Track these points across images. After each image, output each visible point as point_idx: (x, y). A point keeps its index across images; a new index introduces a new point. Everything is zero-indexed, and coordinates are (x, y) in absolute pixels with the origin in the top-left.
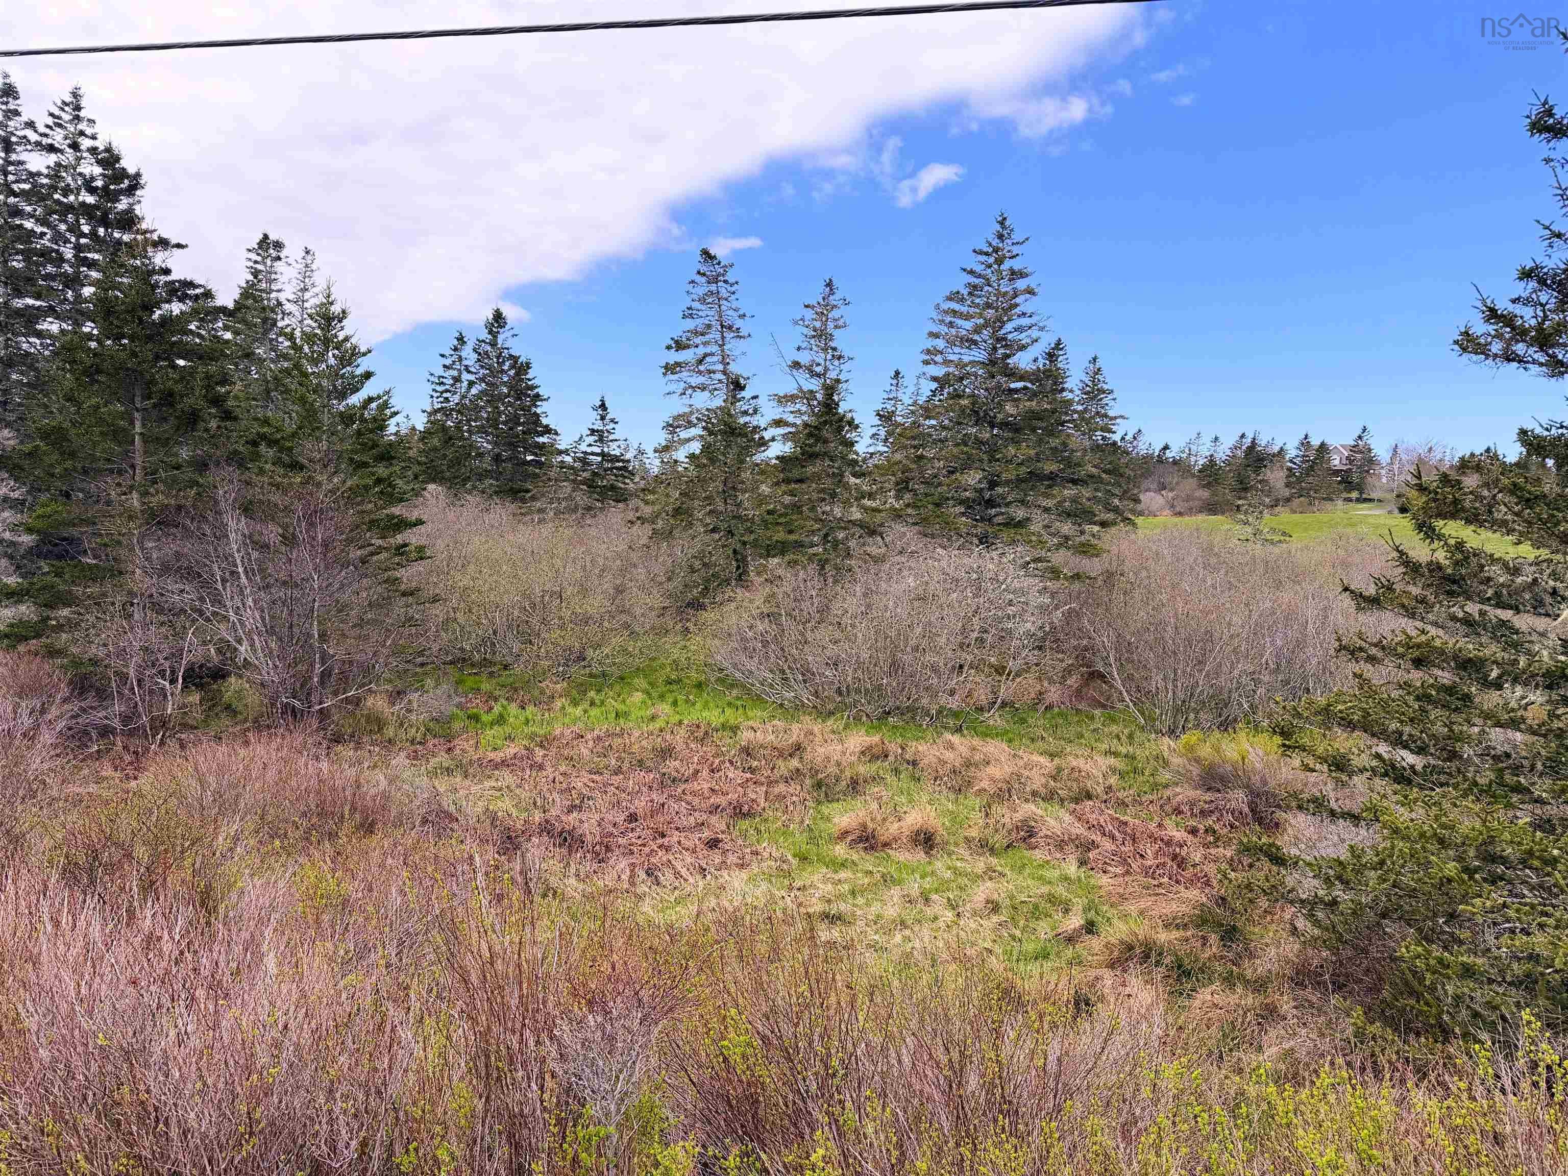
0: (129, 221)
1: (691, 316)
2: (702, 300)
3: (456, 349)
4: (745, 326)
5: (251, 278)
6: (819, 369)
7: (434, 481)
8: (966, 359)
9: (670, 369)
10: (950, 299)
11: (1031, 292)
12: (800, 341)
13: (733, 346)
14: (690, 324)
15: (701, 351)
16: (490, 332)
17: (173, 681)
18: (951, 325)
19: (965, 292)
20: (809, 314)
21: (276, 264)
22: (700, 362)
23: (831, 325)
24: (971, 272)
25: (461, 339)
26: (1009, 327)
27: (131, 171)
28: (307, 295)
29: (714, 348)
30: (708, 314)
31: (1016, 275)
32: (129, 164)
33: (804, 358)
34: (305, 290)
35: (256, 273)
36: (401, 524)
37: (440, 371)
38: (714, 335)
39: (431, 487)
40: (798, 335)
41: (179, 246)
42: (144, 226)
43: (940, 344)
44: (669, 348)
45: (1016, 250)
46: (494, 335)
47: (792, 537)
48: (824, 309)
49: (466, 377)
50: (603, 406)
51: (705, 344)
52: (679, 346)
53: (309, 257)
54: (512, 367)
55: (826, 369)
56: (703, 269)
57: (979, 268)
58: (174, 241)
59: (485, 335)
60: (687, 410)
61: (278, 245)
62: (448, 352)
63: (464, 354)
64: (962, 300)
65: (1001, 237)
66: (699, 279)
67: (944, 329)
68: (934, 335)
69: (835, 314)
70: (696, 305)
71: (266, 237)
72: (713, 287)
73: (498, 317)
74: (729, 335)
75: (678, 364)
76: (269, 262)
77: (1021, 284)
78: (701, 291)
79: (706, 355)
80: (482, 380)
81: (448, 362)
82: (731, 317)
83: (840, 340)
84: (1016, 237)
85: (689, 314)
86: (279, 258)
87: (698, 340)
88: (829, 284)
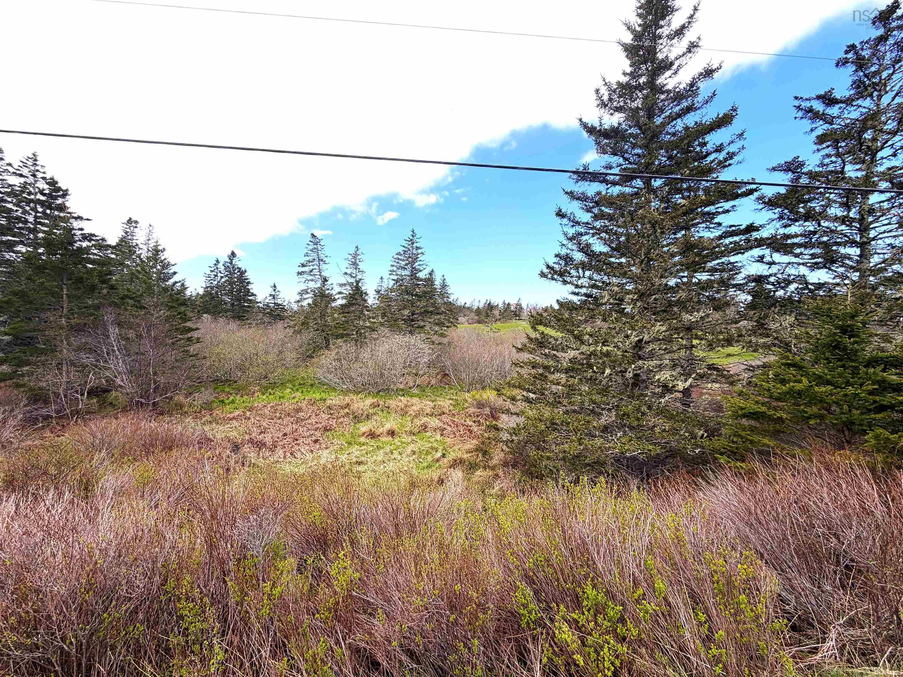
0: (62, 208)
1: (307, 256)
2: (312, 250)
3: (215, 265)
4: (327, 260)
5: (124, 234)
6: (354, 275)
7: (206, 313)
8: (403, 274)
9: (299, 273)
10: (397, 254)
11: (422, 253)
12: (347, 265)
13: (323, 267)
14: (307, 258)
15: (311, 267)
16: (230, 259)
17: (82, 395)
18: (398, 263)
19: (402, 253)
20: (350, 257)
21: (135, 229)
22: (311, 271)
23: (358, 261)
24: (404, 246)
25: (218, 261)
26: (416, 264)
27: (64, 188)
28: (150, 242)
29: (317, 267)
30: (314, 255)
31: (418, 248)
32: (62, 185)
33: (349, 271)
34: (149, 240)
35: (126, 233)
36: (190, 330)
37: (209, 273)
38: (316, 262)
39: (205, 315)
40: (346, 264)
41: (88, 220)
42: (69, 210)
43: (395, 269)
44: (299, 266)
45: (417, 240)
46: (232, 260)
47: (345, 332)
48: (355, 256)
49: (219, 275)
50: (275, 286)
51: (313, 265)
52: (303, 266)
53: (151, 228)
54: (238, 272)
55: (356, 275)
56: (312, 240)
57: (406, 245)
58: (85, 218)
59: (228, 260)
60: (306, 288)
61: (136, 222)
62: (213, 266)
63: (219, 266)
64: (401, 255)
65: (413, 236)
66: (310, 243)
67: (395, 264)
68: (392, 266)
69: (359, 257)
70: (310, 252)
71: (130, 219)
72: (316, 246)
73: (233, 254)
74: (321, 263)
75: (303, 272)
76: (132, 228)
77: (420, 251)
78: (311, 247)
79: (313, 269)
80: (226, 276)
81: (212, 269)
82: (322, 256)
83: (361, 266)
84: (418, 236)
85: (306, 255)
86: (136, 227)
87: (310, 264)
88: (357, 247)
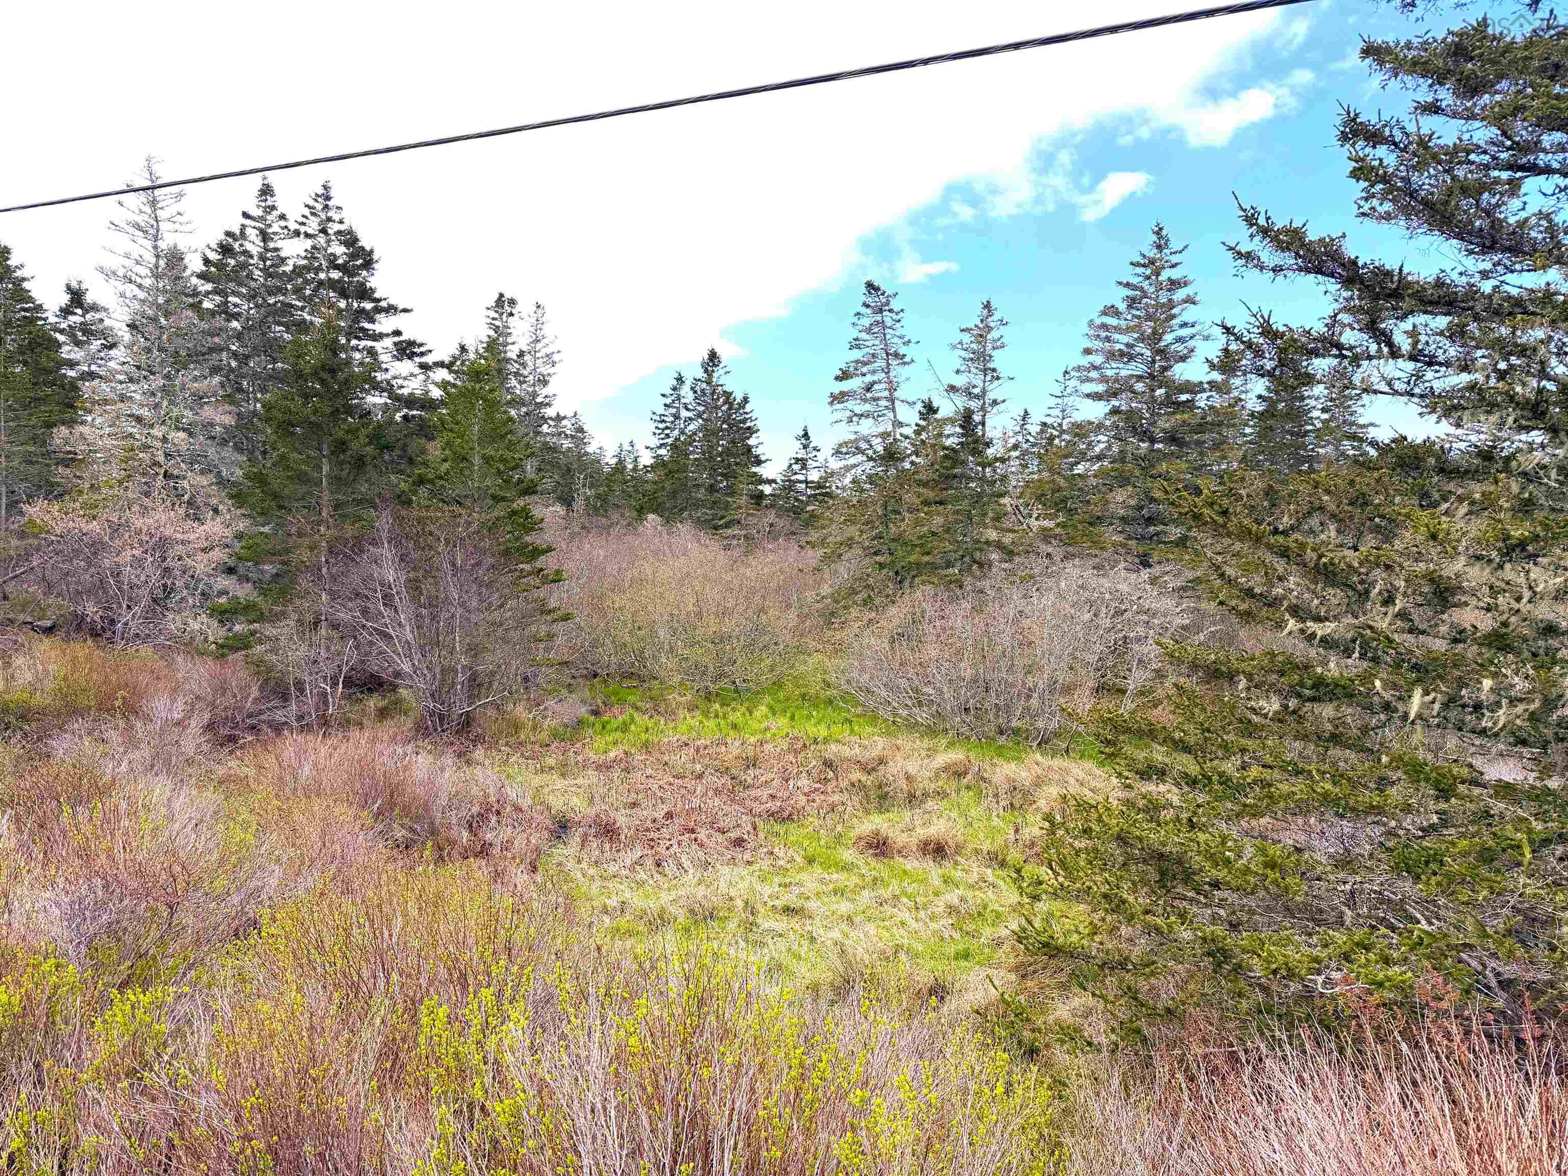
0: (365, 293)
1: (858, 347)
2: (869, 330)
3: (674, 389)
4: (908, 352)
5: (492, 333)
6: (976, 391)
7: (654, 511)
8: (1124, 373)
9: (838, 398)
10: (1104, 313)
11: (1190, 300)
12: (958, 364)
13: (899, 372)
14: (857, 354)
15: (869, 378)
16: (706, 371)
18: (1108, 339)
19: (1122, 307)
20: (966, 338)
21: (511, 319)
22: (868, 389)
23: (989, 346)
24: (1128, 285)
25: (680, 379)
26: (1168, 338)
27: (368, 248)
28: (539, 346)
29: (881, 376)
30: (873, 343)
31: (1175, 284)
32: (365, 242)
33: (960, 381)
34: (537, 341)
35: (496, 329)
37: (661, 410)
38: (880, 363)
39: (651, 517)
40: (955, 359)
41: (405, 311)
42: (377, 295)
43: (1098, 359)
44: (837, 378)
45: (1174, 259)
46: (709, 374)
48: (982, 334)
49: (684, 414)
50: (806, 435)
51: (874, 372)
52: (844, 376)
53: (540, 311)
54: (725, 403)
55: (984, 391)
56: (869, 300)
57: (1135, 281)
58: (401, 307)
59: (700, 374)
60: (853, 437)
61: (512, 302)
62: (668, 391)
63: (682, 393)
64: (1117, 313)
65: (1159, 247)
66: (864, 310)
67: (1098, 344)
68: (1087, 351)
69: (994, 334)
70: (863, 336)
71: (501, 295)
72: (878, 318)
73: (713, 356)
74: (894, 362)
75: (843, 394)
76: (505, 319)
77: (1180, 294)
78: (866, 322)
79: (873, 383)
80: (699, 416)
81: (668, 401)
82: (896, 345)
83: (999, 360)
84: (1175, 245)
85: (856, 344)
86: (511, 314)
87: (865, 370)
88: (987, 306)
